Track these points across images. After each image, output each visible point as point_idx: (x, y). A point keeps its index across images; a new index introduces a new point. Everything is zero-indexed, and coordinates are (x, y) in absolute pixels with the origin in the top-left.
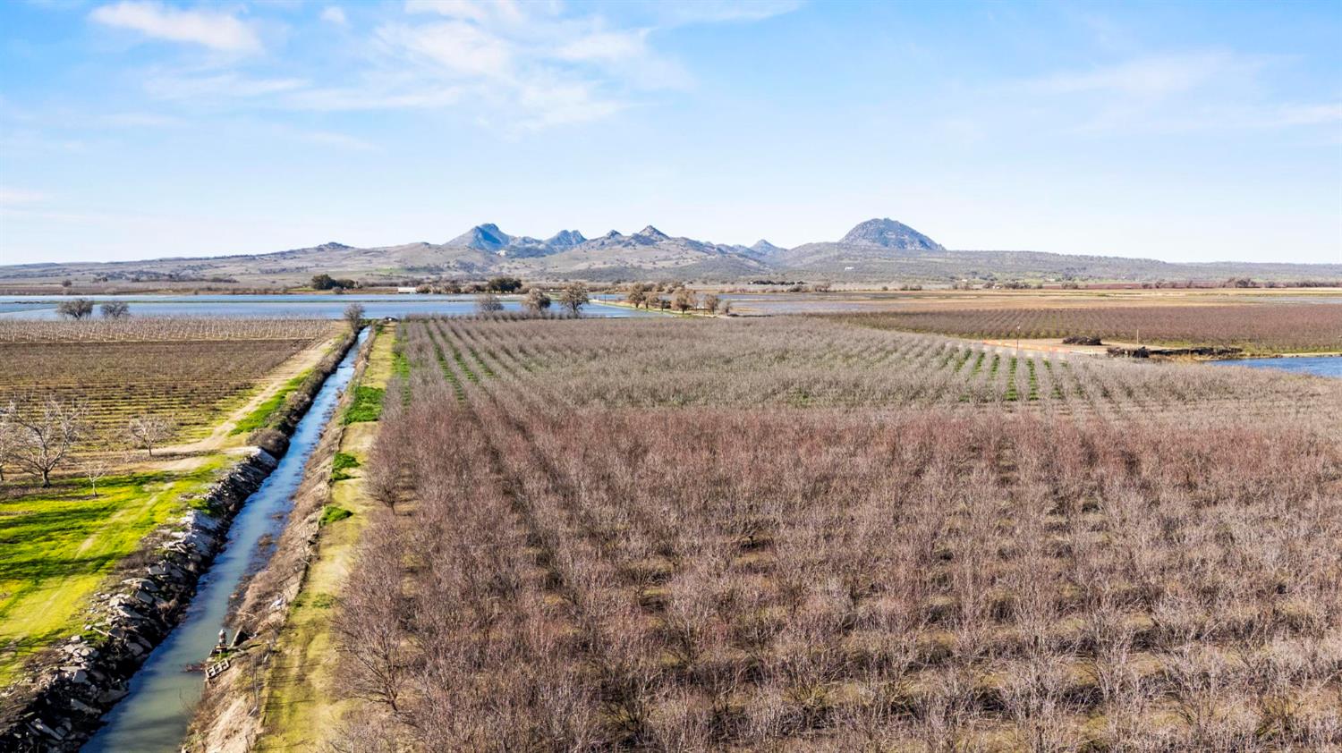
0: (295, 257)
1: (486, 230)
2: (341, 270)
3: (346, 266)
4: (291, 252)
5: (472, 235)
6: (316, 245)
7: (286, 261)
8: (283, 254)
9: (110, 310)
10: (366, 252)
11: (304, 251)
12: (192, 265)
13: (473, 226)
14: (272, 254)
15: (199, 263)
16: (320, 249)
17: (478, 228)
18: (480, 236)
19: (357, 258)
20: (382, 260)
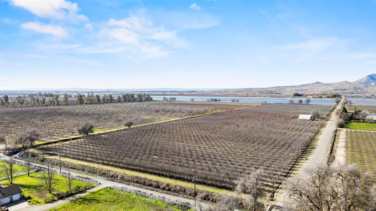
0: (306, 86)
1: (372, 76)
2: (317, 90)
3: (319, 89)
4: (306, 85)
5: (367, 78)
6: (313, 83)
7: (303, 87)
8: (303, 85)
9: (237, 101)
10: (327, 84)
11: (309, 84)
12: (279, 88)
13: (367, 75)
14: (300, 85)
15: (281, 88)
16: (313, 84)
17: (369, 75)
18: (369, 78)
19: (323, 86)
20: (331, 87)
